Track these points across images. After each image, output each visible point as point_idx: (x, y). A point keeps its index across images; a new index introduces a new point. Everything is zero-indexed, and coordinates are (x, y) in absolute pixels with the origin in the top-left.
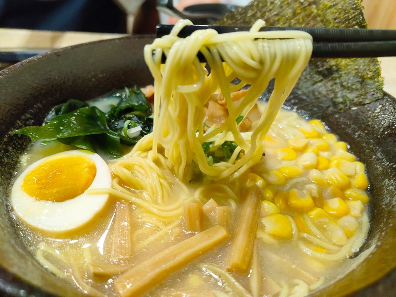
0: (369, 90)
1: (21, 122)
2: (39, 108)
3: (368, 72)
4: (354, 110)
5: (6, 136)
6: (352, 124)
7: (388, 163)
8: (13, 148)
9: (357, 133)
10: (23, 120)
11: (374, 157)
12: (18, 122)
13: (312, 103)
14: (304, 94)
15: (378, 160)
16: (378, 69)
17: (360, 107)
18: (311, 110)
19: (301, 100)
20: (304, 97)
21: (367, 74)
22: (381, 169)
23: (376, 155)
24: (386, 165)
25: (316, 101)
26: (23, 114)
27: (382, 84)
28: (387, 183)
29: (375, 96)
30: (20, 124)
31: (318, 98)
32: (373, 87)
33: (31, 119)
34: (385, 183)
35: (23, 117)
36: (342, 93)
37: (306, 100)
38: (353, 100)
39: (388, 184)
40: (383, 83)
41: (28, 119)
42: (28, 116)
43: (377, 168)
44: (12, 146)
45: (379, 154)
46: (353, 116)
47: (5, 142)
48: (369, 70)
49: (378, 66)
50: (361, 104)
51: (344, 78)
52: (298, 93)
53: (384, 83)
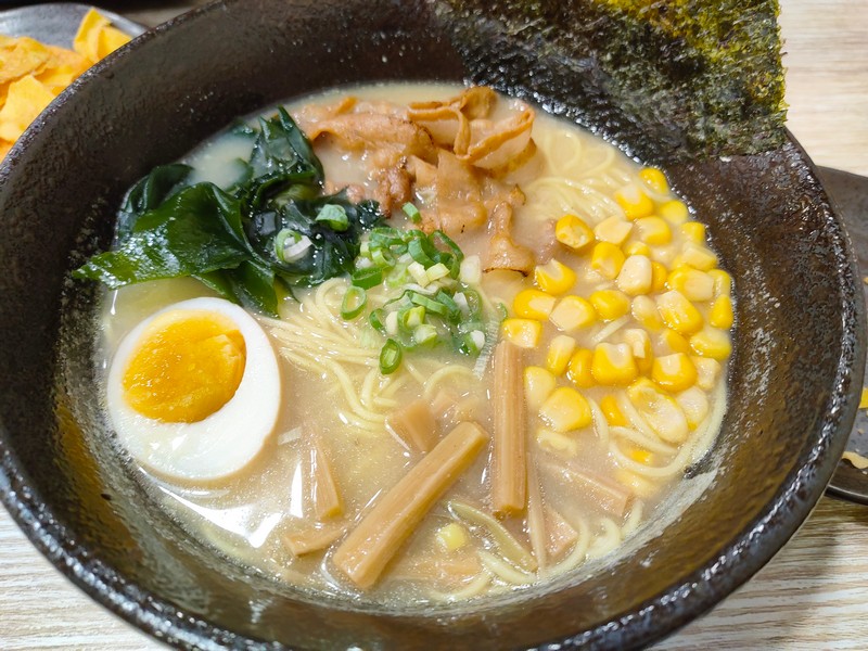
0: (757, 127)
1: (79, 251)
2: (102, 207)
3: (760, 86)
4: (724, 163)
5: (63, 294)
6: (718, 193)
7: (768, 295)
8: (81, 311)
9: (724, 214)
10: (81, 244)
11: (748, 272)
12: (74, 252)
13: (646, 133)
14: (632, 111)
15: (753, 280)
16: (779, 83)
17: (736, 158)
18: (644, 147)
19: (626, 124)
20: (632, 119)
21: (758, 90)
22: (755, 303)
23: (751, 270)
24: (765, 297)
25: (655, 129)
26: (77, 232)
27: (784, 119)
28: (759, 337)
29: (768, 141)
30: (78, 255)
31: (660, 125)
32: (766, 120)
33: (93, 236)
34: (757, 335)
35: (79, 239)
36: (706, 121)
37: (634, 124)
38: (726, 142)
39: (762, 340)
40: (784, 116)
41: (88, 240)
42: (87, 232)
43: (750, 299)
44: (78, 308)
45: (756, 270)
46: (722, 175)
47: (66, 307)
48: (761, 82)
49: (780, 79)
50: (741, 153)
51: (713, 88)
52: (619, 108)
53: (788, 117)
